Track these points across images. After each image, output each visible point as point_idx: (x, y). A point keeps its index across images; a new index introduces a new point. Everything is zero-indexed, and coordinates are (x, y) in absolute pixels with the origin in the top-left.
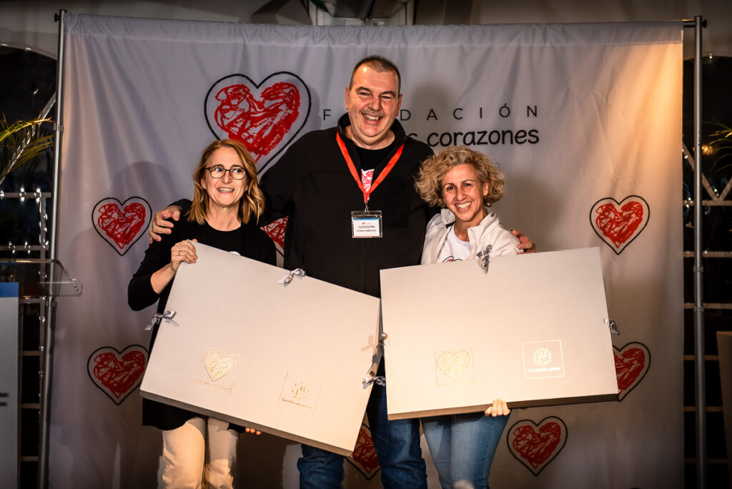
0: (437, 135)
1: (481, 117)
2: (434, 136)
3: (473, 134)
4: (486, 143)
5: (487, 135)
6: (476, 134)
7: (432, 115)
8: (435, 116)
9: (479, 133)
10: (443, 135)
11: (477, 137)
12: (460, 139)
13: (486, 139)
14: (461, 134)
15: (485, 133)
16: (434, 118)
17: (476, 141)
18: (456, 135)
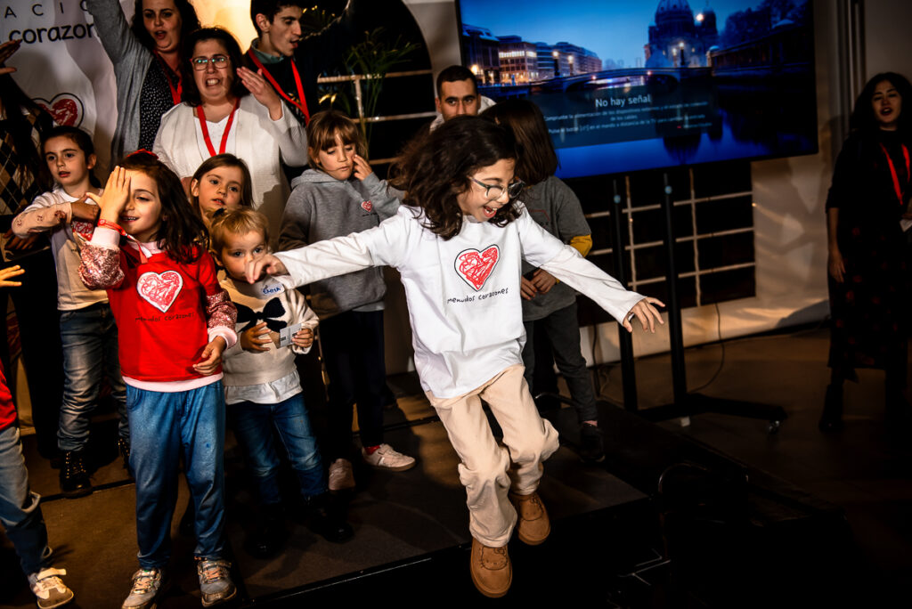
0: (19, 33)
1: (62, 12)
2: (16, 34)
3: (57, 29)
4: (72, 37)
5: (71, 30)
6: (60, 29)
7: (10, 12)
8: (13, 14)
9: (63, 28)
10: (25, 32)
11: (62, 32)
12: (44, 35)
13: (70, 33)
14: (45, 30)
15: (68, 27)
16: (12, 16)
17: (61, 36)
18: (39, 31)
